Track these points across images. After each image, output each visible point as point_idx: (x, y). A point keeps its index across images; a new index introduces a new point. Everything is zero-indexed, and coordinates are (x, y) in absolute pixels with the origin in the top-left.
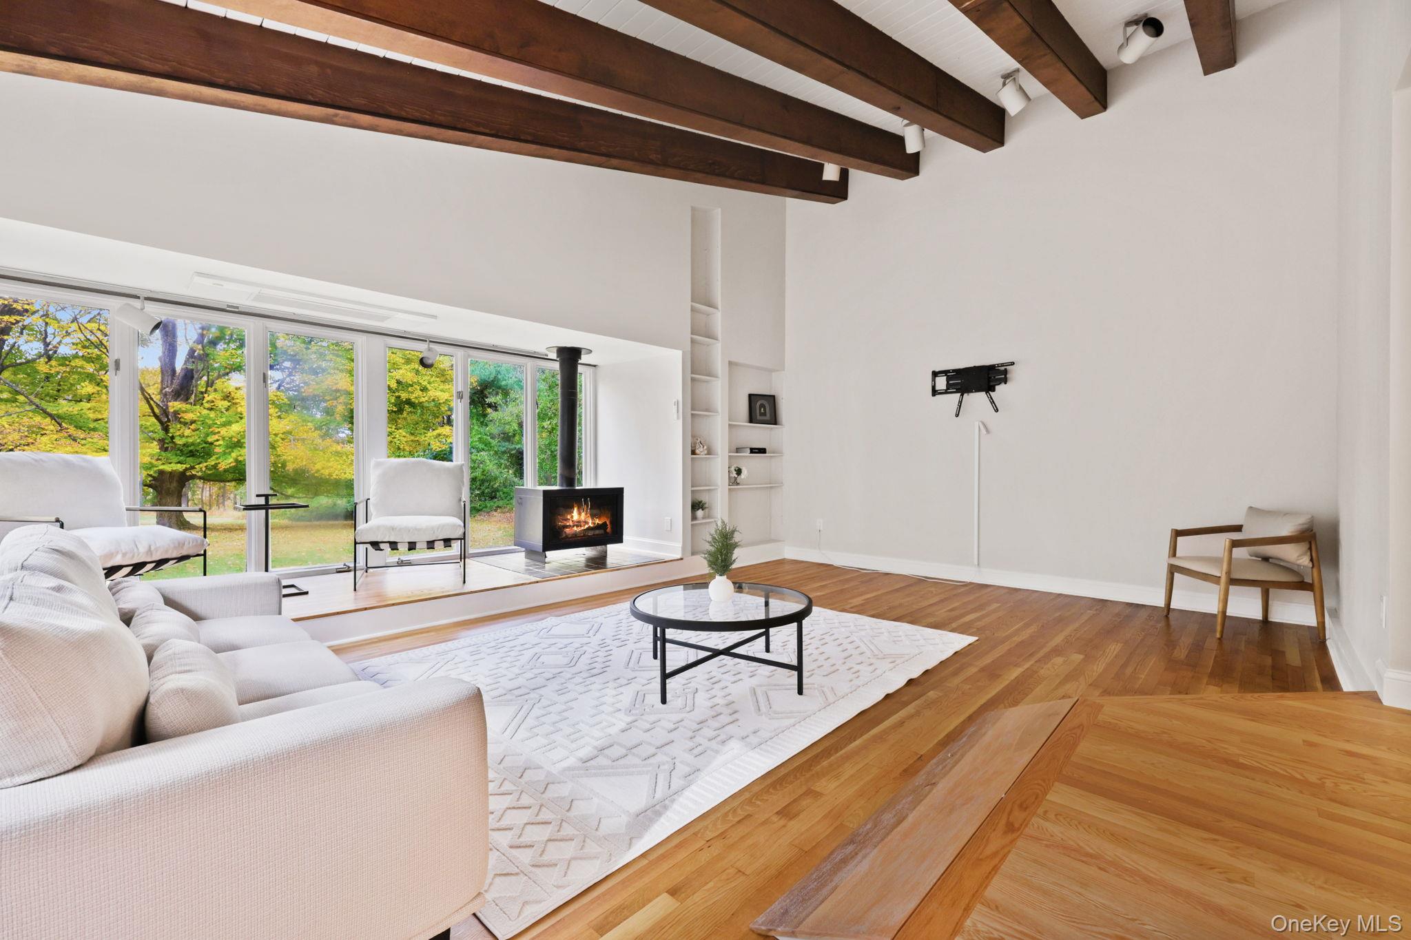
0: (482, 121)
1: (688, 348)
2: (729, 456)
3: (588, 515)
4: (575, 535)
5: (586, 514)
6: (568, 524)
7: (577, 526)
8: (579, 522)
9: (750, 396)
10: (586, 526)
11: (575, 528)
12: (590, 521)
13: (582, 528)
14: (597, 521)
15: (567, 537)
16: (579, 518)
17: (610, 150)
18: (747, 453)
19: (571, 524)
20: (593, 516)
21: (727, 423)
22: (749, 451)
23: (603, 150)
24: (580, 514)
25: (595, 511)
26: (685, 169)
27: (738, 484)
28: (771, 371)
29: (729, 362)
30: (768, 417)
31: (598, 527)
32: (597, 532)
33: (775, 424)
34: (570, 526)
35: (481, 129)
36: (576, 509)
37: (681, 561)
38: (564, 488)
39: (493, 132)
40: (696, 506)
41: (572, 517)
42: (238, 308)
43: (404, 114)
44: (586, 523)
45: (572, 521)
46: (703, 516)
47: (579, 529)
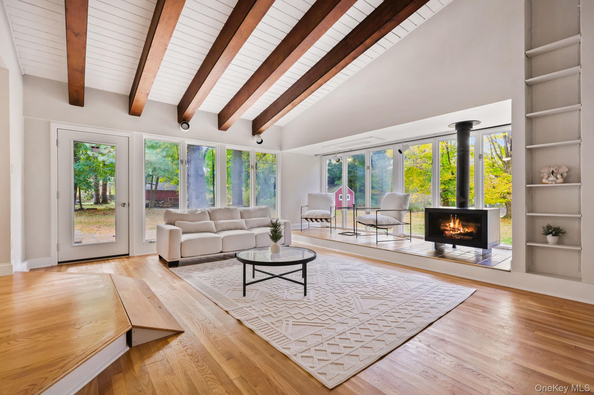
3: (461, 225)
4: (452, 236)
5: (459, 224)
6: (447, 229)
7: (453, 231)
8: (454, 228)
10: (459, 232)
11: (451, 232)
12: (462, 229)
13: (456, 233)
14: (466, 230)
15: (446, 236)
16: (454, 226)
19: (449, 229)
20: (464, 226)
24: (454, 223)
25: (465, 223)
31: (467, 234)
32: (466, 237)
34: (448, 230)
41: (450, 225)
44: (459, 230)
45: (450, 227)
46: (558, 241)
47: (454, 233)
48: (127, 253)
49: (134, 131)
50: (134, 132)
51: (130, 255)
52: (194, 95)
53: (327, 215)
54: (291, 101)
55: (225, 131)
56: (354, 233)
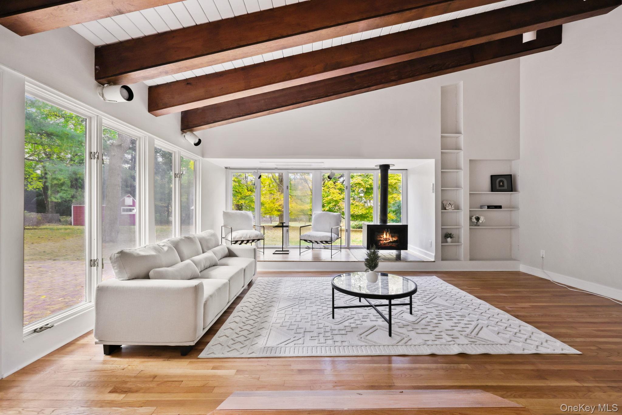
0: (313, 95)
1: (439, 157)
2: (470, 210)
3: (390, 236)
4: (385, 244)
5: (389, 236)
6: (381, 239)
7: (385, 240)
8: (386, 239)
9: (492, 177)
10: (389, 241)
11: (385, 241)
12: (391, 239)
13: (388, 241)
14: (394, 239)
15: (381, 244)
16: (386, 237)
17: (369, 84)
18: (486, 209)
20: (392, 237)
21: (468, 193)
22: (487, 207)
23: (366, 85)
24: (386, 235)
25: (393, 235)
26: (413, 76)
27: (479, 226)
28: (510, 161)
29: (470, 160)
30: (506, 187)
31: (394, 242)
32: (394, 244)
33: (512, 191)
35: (313, 98)
36: (385, 233)
37: (434, 263)
38: (382, 224)
39: (317, 97)
40: (447, 236)
41: (383, 236)
42: (277, 168)
43: (287, 104)
44: (389, 239)
45: (383, 238)
46: (452, 241)
47: (386, 242)
54: (271, 108)
55: (156, 116)
56: (283, 251)
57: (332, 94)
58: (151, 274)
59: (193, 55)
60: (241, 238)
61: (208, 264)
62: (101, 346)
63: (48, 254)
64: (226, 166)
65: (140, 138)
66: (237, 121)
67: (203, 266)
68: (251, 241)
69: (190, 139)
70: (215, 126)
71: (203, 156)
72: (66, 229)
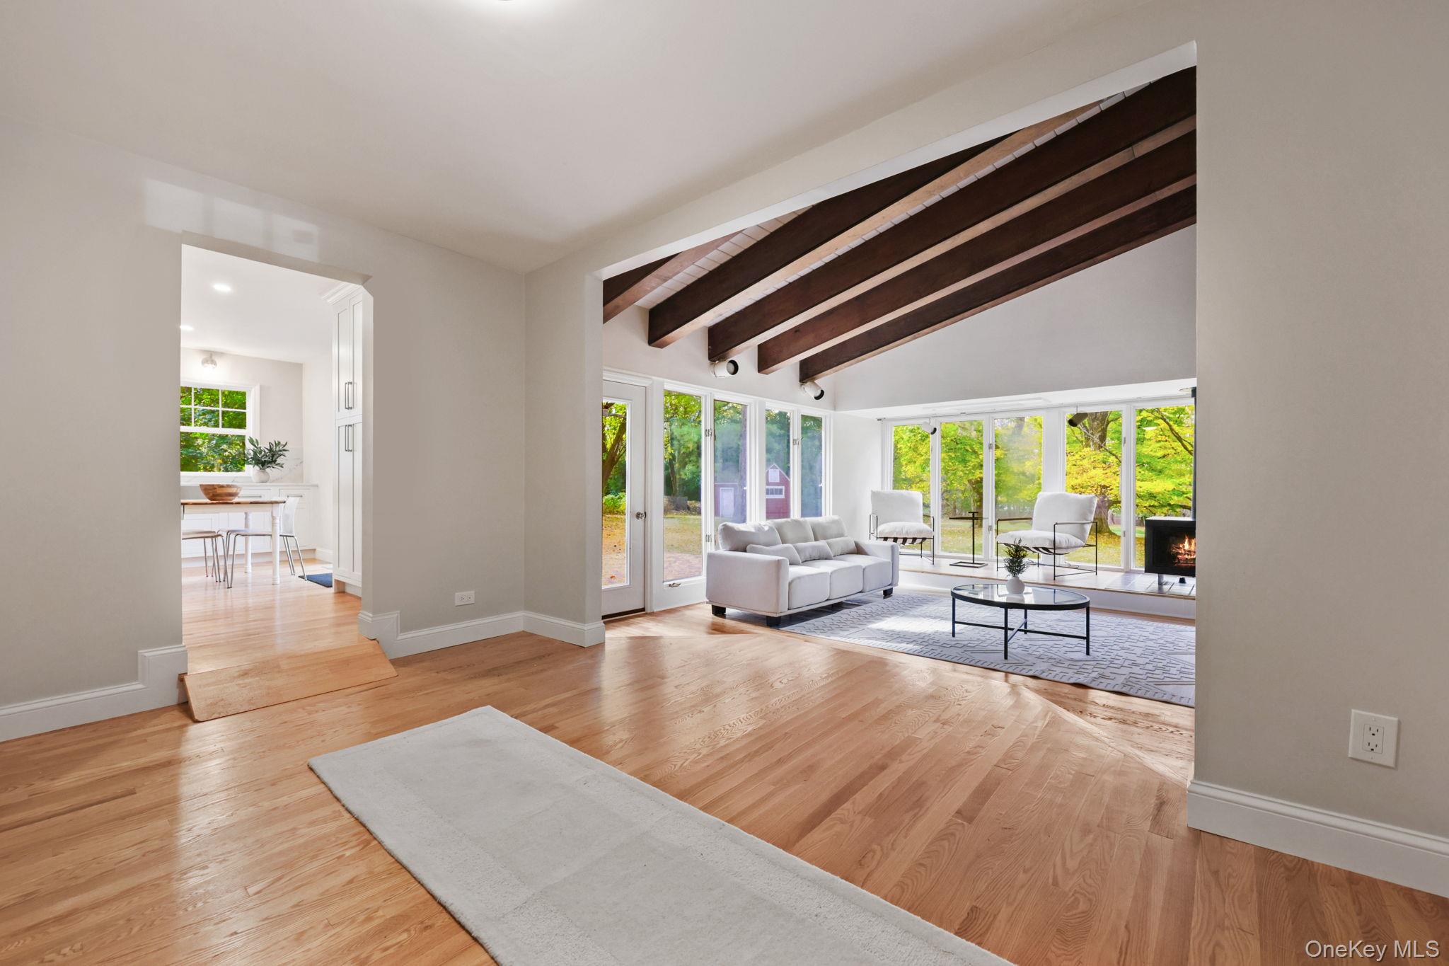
4: (1186, 562)
6: (1180, 552)
7: (1188, 555)
8: (1189, 551)
13: (1192, 557)
15: (1177, 562)
16: (1189, 548)
19: (1183, 552)
24: (1190, 544)
34: (1182, 554)
36: (1187, 540)
41: (1184, 546)
45: (1182, 548)
48: (641, 607)
49: (654, 376)
50: (654, 378)
51: (648, 610)
52: (779, 321)
53: (928, 531)
55: (767, 374)
56: (973, 563)
57: (1016, 287)
58: (748, 548)
59: (787, 317)
60: (891, 532)
61: (815, 554)
62: (710, 607)
63: (676, 548)
64: (879, 417)
65: (750, 404)
66: (869, 357)
67: (808, 555)
68: (911, 540)
69: (810, 391)
70: (841, 369)
71: (835, 408)
72: (694, 519)
